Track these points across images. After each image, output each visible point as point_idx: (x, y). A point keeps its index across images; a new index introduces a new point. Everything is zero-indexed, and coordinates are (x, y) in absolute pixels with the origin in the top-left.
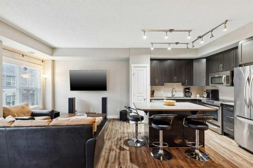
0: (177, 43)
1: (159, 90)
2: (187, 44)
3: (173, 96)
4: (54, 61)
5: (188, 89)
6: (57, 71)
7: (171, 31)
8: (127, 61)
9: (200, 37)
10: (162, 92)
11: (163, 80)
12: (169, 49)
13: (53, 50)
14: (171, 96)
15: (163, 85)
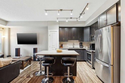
0: (71, 18)
1: (66, 44)
2: (77, 18)
3: (74, 47)
4: (10, 28)
5: (82, 43)
6: (11, 34)
7: (61, 10)
8: (47, 28)
9: (81, 14)
10: (68, 45)
11: (67, 39)
12: (67, 21)
13: (6, 22)
14: (72, 47)
15: (67, 41)
